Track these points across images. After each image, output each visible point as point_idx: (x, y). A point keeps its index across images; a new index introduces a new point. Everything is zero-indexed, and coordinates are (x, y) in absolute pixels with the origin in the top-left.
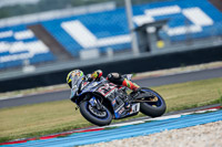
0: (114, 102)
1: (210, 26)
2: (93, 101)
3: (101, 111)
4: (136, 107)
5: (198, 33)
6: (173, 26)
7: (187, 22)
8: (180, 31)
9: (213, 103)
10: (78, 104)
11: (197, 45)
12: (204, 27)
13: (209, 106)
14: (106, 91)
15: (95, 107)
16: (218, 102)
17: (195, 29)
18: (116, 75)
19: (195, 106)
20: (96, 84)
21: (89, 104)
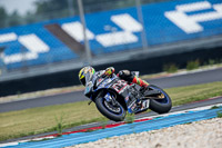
0: (127, 99)
1: (46, 53)
2: (108, 97)
3: (116, 106)
4: (146, 104)
5: (34, 60)
6: (9, 54)
7: (23, 49)
8: (16, 58)
9: (50, 131)
10: (94, 100)
11: (33, 73)
12: (40, 54)
13: (46, 133)
14: (120, 88)
15: (110, 103)
16: (55, 129)
17: (31, 56)
18: (127, 72)
19: (32, 134)
20: (110, 80)
21: (104, 100)
